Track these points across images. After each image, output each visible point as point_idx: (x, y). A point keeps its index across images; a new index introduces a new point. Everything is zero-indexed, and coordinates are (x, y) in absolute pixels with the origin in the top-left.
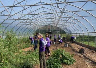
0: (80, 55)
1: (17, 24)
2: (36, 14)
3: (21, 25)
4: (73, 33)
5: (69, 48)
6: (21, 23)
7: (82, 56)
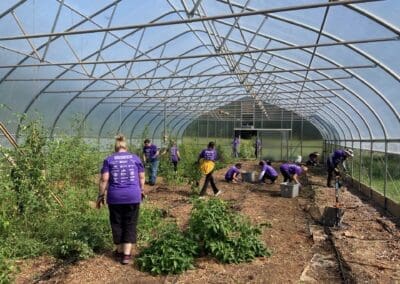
2: (172, 59)
6: (117, 90)
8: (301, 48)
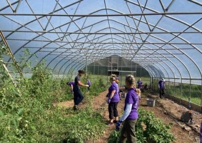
0: (183, 126)
1: (52, 50)
3: (59, 54)
4: (165, 77)
5: (158, 110)
6: (60, 48)
7: (188, 128)
8: (171, 33)
